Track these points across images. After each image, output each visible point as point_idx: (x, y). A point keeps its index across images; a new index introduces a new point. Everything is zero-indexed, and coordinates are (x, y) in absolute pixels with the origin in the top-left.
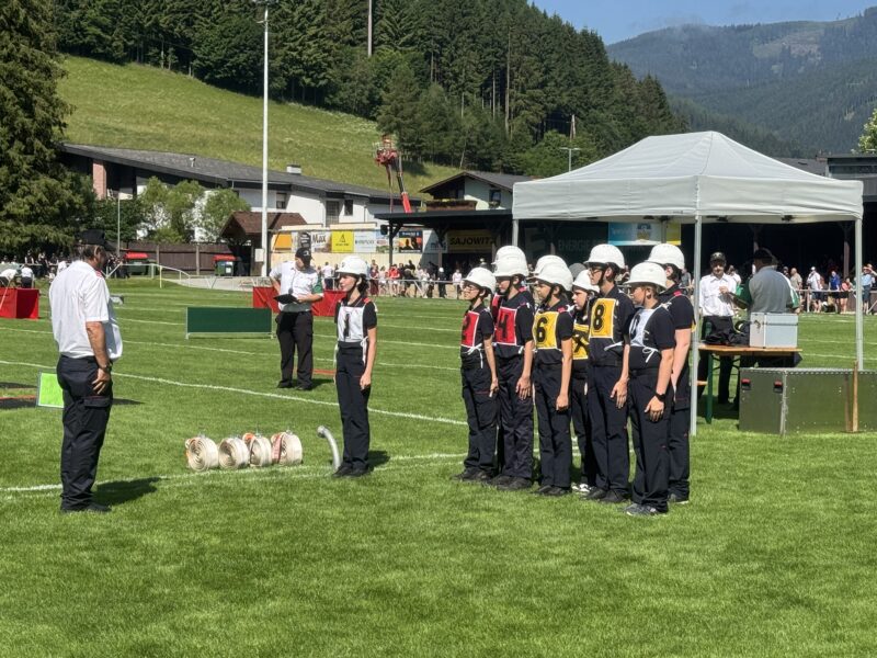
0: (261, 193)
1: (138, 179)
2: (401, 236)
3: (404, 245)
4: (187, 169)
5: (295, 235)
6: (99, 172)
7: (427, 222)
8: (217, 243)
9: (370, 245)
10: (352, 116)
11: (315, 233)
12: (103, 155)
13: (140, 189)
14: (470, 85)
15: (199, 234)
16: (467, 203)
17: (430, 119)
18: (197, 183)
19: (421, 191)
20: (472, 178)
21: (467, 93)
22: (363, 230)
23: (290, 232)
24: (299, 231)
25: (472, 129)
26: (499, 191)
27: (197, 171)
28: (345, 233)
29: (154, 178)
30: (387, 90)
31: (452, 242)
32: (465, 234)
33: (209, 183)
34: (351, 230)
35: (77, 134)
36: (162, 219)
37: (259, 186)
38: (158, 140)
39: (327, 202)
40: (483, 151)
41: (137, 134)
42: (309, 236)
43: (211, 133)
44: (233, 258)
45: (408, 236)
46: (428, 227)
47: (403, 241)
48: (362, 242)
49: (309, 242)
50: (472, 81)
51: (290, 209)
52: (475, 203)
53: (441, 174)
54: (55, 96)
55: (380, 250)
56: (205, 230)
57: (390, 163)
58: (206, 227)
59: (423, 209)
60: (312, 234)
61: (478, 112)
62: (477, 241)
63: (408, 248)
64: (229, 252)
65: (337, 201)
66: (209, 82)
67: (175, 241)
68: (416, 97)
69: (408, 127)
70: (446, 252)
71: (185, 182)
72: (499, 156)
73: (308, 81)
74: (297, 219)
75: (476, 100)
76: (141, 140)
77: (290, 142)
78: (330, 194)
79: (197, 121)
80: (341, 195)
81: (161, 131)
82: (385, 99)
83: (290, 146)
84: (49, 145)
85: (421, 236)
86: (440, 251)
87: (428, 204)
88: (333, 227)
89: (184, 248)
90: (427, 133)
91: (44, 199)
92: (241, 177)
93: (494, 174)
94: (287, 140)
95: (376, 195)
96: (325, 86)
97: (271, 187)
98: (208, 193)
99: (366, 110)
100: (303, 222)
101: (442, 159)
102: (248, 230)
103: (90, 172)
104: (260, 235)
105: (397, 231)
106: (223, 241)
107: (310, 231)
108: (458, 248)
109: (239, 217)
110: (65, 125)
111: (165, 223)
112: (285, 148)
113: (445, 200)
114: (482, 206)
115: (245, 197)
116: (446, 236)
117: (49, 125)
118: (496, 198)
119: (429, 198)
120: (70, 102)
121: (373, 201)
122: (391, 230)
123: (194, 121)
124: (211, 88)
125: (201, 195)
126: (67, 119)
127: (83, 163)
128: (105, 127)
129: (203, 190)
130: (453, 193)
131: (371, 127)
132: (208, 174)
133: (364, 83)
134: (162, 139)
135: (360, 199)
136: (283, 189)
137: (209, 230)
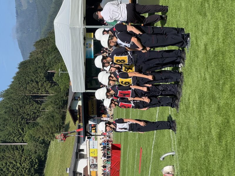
5: (91, 170)
9: (94, 143)
14: (37, 108)
16: (79, 109)
17: (49, 122)
19: (75, 125)
20: (70, 107)
21: (40, 109)
22: (89, 145)
23: (90, 172)
24: (90, 168)
25: (53, 107)
26: (75, 97)
28: (90, 152)
39: (79, 158)
40: (60, 103)
42: (92, 164)
45: (91, 129)
47: (93, 131)
48: (93, 145)
49: (94, 165)
51: (82, 172)
52: (79, 106)
53: (69, 118)
55: (96, 139)
57: (65, 136)
59: (81, 124)
60: (91, 164)
61: (47, 105)
63: (95, 129)
65: (79, 155)
68: (42, 127)
69: (52, 130)
72: (62, 97)
74: (86, 169)
75: (43, 106)
78: (77, 158)
80: (77, 153)
82: (43, 138)
87: (80, 122)
88: (88, 156)
90: (55, 123)
93: (69, 99)
95: (76, 141)
99: (46, 145)
100: (87, 167)
107: (90, 165)
108: (95, 112)
113: (78, 116)
118: (77, 99)
119: (77, 122)
121: (79, 142)
122: (89, 135)
130: (75, 114)
131: (53, 143)
135: (78, 147)
136: (75, 174)
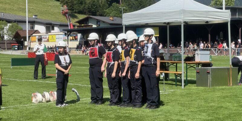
0: (26, 24)
4: (1, 17)
9: (61, 39)
15: (6, 37)
19: (75, 22)
20: (91, 18)
22: (59, 35)
25: (90, 3)
26: (99, 21)
27: (5, 18)
28: (53, 36)
31: (87, 37)
39: (46, 26)
40: (93, 10)
43: (7, 6)
46: (79, 33)
51: (35, 29)
58: (8, 35)
59: (76, 28)
64: (16, 43)
69: (70, 3)
71: (2, 21)
72: (98, 11)
74: (37, 32)
80: (51, 24)
85: (77, 36)
86: (83, 40)
88: (49, 34)
89: (2, 42)
92: (18, 19)
93: (97, 17)
97: (29, 22)
104: (26, 37)
106: (14, 39)
107: (42, 35)
109: (19, 32)
118: (98, 24)
119: (78, 24)
122: (68, 34)
129: (7, 24)
130: (85, 22)
135: (56, 25)
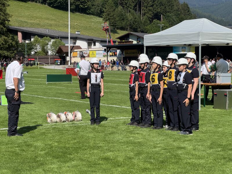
0: (68, 40)
1: (32, 36)
2: (110, 52)
3: (111, 55)
4: (46, 33)
5: (78, 52)
6: (20, 35)
7: (118, 47)
8: (55, 55)
9: (101, 55)
10: (95, 16)
11: (84, 52)
12: (21, 29)
13: (32, 39)
14: (130, 6)
15: (50, 53)
16: (130, 42)
17: (118, 17)
18: (49, 37)
19: (116, 38)
20: (132, 34)
21: (129, 9)
22: (99, 50)
23: (77, 51)
24: (80, 51)
25: (131, 20)
26: (140, 38)
27: (49, 34)
28: (93, 52)
29: (36, 36)
30: (105, 8)
31: (126, 53)
32: (130, 51)
33: (52, 37)
34: (95, 50)
35: (13, 23)
36: (39, 49)
37: (68, 38)
38: (37, 25)
39: (88, 42)
40: (135, 26)
41: (31, 23)
43: (53, 22)
44: (60, 59)
45: (112, 52)
46: (118, 49)
47: (111, 54)
48: (99, 54)
50: (131, 5)
51: (77, 44)
52: (133, 42)
53: (122, 33)
54: (6, 12)
55: (104, 56)
56: (51, 51)
57: (107, 30)
58: (52, 50)
59: (117, 44)
60: (83, 52)
61: (133, 14)
62: (133, 53)
63: (112, 55)
64: (59, 58)
65: (91, 42)
66: (52, 7)
67: (43, 55)
68: (114, 10)
69: (112, 19)
70: (124, 56)
71: (46, 37)
72: (140, 28)
73: (82, 6)
74: (79, 47)
75: (132, 11)
76: (32, 25)
77: (77, 24)
78: (89, 40)
79: (49, 19)
80: (92, 40)
81: (38, 22)
82: (105, 11)
83: (77, 26)
84: (4, 27)
85: (116, 52)
86: (122, 56)
87: (119, 42)
88: (90, 49)
89: (46, 57)
90: (118, 21)
91: (4, 43)
92: (62, 35)
93: (138, 33)
94: (76, 24)
95: (103, 40)
96: (87, 7)
97: (71, 38)
98: (52, 40)
99: (99, 14)
100: (81, 48)
101: (122, 29)
102: (64, 51)
103: (17, 35)
104: (68, 52)
105: (109, 50)
106: (57, 55)
107: (83, 51)
108: (128, 55)
109: (62, 48)
110: (9, 21)
111: (40, 50)
112: (75, 26)
113: (123, 41)
114: (135, 42)
115: (64, 41)
116: (124, 52)
117: (5, 21)
118: (139, 40)
119: (119, 40)
120: (11, 14)
121: (102, 42)
122: (107, 50)
123: (48, 19)
124: (53, 9)
125: (50, 41)
126: (10, 19)
127: (15, 32)
128: (21, 21)
129: (50, 39)
130: (126, 39)
131: (101, 20)
132: (52, 35)
133: (99, 6)
134: (38, 24)
135: (98, 41)
136: (75, 39)
137: (53, 51)
